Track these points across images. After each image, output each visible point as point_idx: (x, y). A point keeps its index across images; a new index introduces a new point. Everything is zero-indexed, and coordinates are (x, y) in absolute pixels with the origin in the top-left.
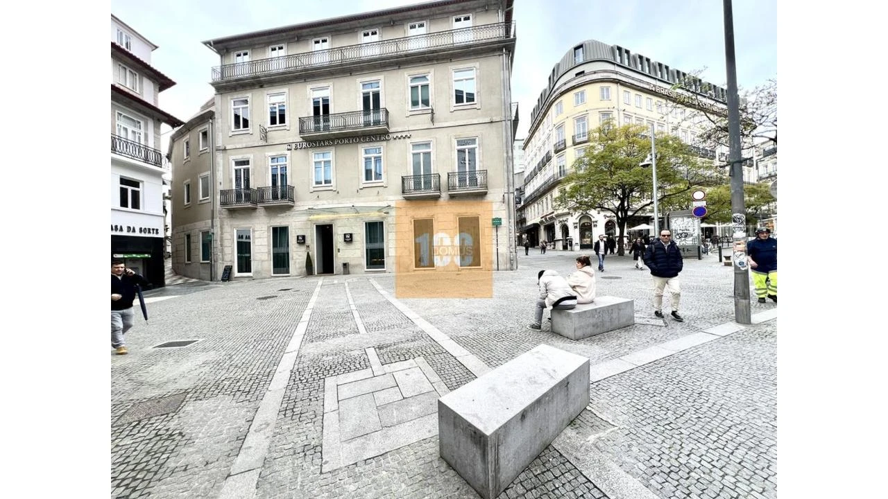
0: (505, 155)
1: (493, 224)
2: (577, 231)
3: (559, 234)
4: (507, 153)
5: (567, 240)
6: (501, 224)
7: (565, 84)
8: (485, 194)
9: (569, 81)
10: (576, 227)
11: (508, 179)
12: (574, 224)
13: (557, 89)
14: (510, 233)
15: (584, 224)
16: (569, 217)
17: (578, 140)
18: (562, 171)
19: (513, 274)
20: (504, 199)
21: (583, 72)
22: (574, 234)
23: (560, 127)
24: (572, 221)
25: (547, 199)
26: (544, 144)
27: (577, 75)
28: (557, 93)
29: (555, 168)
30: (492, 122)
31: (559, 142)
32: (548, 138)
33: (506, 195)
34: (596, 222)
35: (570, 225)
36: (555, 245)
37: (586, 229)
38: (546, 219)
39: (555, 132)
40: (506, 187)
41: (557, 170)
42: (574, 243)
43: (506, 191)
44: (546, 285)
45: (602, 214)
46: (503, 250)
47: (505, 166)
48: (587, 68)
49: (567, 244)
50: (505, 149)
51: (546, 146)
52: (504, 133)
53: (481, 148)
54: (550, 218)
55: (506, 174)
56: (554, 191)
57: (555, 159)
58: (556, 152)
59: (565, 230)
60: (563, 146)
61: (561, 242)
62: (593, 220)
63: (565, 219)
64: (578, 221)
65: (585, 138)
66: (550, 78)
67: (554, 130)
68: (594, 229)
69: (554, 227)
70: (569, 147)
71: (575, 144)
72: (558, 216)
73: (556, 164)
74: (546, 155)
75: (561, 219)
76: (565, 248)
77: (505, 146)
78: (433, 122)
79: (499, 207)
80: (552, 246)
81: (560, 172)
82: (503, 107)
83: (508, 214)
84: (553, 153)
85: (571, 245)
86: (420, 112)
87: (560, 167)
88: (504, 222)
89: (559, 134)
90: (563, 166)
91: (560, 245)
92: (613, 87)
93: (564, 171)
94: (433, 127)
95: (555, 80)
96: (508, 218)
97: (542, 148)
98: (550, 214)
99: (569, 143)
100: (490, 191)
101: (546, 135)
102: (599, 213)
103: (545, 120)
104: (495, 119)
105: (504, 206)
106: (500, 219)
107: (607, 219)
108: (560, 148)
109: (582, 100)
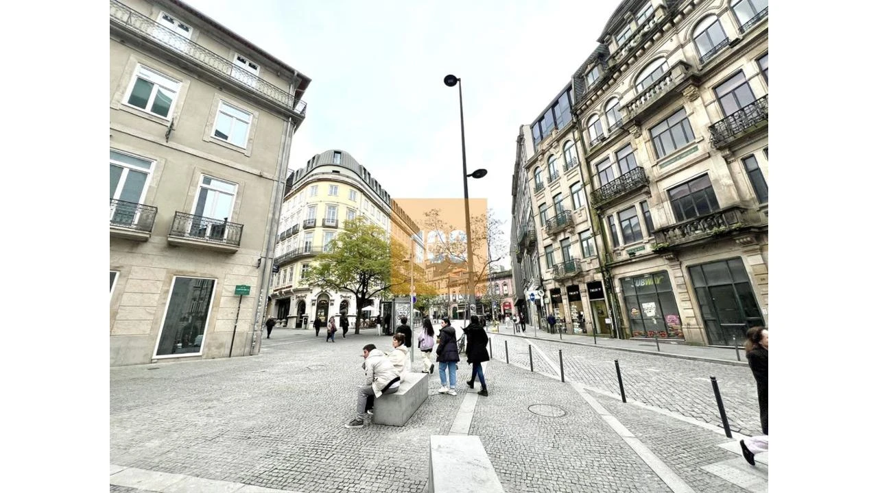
0: (270, 216)
1: (236, 292)
2: (315, 308)
3: (293, 311)
4: (274, 214)
5: (302, 317)
6: (248, 293)
7: (323, 173)
8: (234, 252)
9: (327, 173)
10: (313, 304)
11: (269, 241)
12: (313, 300)
13: (316, 174)
14: (259, 305)
15: (320, 302)
16: (309, 294)
17: (327, 224)
18: (308, 246)
19: (254, 360)
20: (259, 264)
21: (338, 172)
22: (311, 312)
23: (312, 207)
24: (310, 298)
25: (285, 271)
26: (292, 217)
27: (334, 171)
28: (314, 177)
29: (301, 242)
30: (261, 176)
31: (309, 220)
32: (298, 212)
33: (263, 260)
34: (333, 300)
35: (308, 301)
36: (286, 323)
37: (323, 306)
38: (281, 293)
39: (306, 210)
40: (264, 250)
41: (302, 245)
42: (309, 320)
43: (264, 255)
44: (374, 368)
45: (339, 293)
46: (244, 327)
47: (268, 228)
48: (342, 171)
49: (302, 321)
50: (271, 209)
51: (295, 219)
52: (274, 194)
53: (240, 198)
54: (286, 293)
55: (267, 236)
56: (296, 264)
57: (302, 234)
58: (305, 227)
59: (302, 306)
60: (313, 225)
61: (295, 319)
62: (331, 298)
63: (303, 295)
64: (316, 298)
65: (334, 224)
66: (309, 162)
67: (306, 207)
68: (330, 307)
69: (289, 302)
70: (318, 227)
71: (324, 226)
72: (297, 291)
73: (302, 238)
74: (294, 227)
75: (299, 295)
76: (299, 326)
77: (272, 206)
78: (167, 138)
79: (250, 273)
80: (283, 324)
81: (306, 247)
82: (278, 168)
83: (260, 283)
84: (301, 228)
85: (306, 323)
86: (147, 116)
87: (307, 243)
88: (253, 291)
89: (310, 213)
90: (310, 243)
91: (293, 323)
92: (359, 193)
93: (310, 247)
94: (165, 144)
95: (314, 167)
96: (259, 287)
97: (290, 220)
98: (287, 288)
99: (319, 223)
100: (241, 250)
101: (296, 210)
102: (337, 293)
103: (298, 194)
104: (265, 174)
105: (257, 273)
106: (249, 288)
107: (343, 299)
108: (309, 226)
109: (335, 193)
